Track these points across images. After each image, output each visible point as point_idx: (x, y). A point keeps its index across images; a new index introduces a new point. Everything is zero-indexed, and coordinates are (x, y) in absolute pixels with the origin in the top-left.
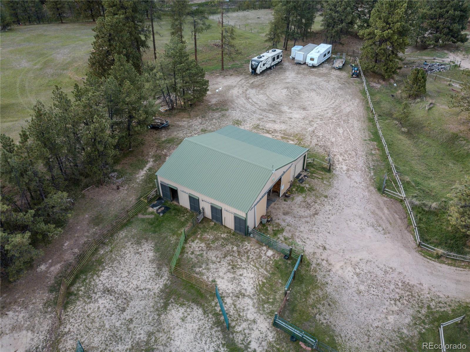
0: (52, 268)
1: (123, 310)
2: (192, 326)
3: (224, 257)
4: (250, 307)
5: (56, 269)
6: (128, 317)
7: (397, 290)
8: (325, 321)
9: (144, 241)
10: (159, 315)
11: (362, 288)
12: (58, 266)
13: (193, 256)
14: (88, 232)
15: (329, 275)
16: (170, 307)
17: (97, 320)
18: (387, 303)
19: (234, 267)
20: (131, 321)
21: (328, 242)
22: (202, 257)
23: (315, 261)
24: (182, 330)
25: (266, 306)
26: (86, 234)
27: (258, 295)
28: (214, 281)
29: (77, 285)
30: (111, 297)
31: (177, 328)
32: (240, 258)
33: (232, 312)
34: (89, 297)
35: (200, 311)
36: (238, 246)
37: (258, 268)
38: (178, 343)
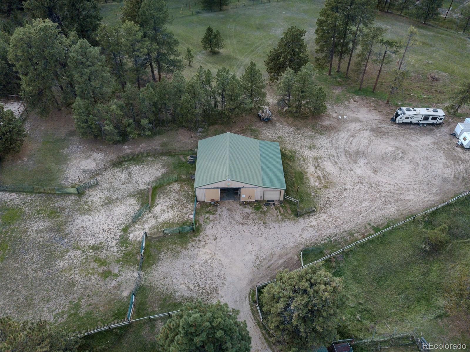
0: (127, 150)
1: (123, 184)
2: (128, 209)
3: (176, 200)
4: (151, 224)
5: (129, 151)
6: (121, 188)
7: (207, 285)
8: (161, 257)
9: (166, 167)
10: (128, 196)
11: (197, 267)
12: (130, 151)
13: (168, 189)
14: (155, 146)
15: (195, 248)
16: (134, 197)
17: (114, 179)
18: (193, 282)
19: (172, 207)
20: (120, 189)
21: (222, 239)
22: (170, 192)
23: (201, 238)
24: (124, 207)
25: (155, 230)
26: (153, 147)
27: (160, 224)
28: (158, 204)
29: (127, 163)
30: (127, 177)
31: (125, 205)
32: (179, 207)
33: (144, 219)
34: (123, 170)
35: (138, 208)
36: (187, 202)
37: (177, 216)
38: (117, 209)
